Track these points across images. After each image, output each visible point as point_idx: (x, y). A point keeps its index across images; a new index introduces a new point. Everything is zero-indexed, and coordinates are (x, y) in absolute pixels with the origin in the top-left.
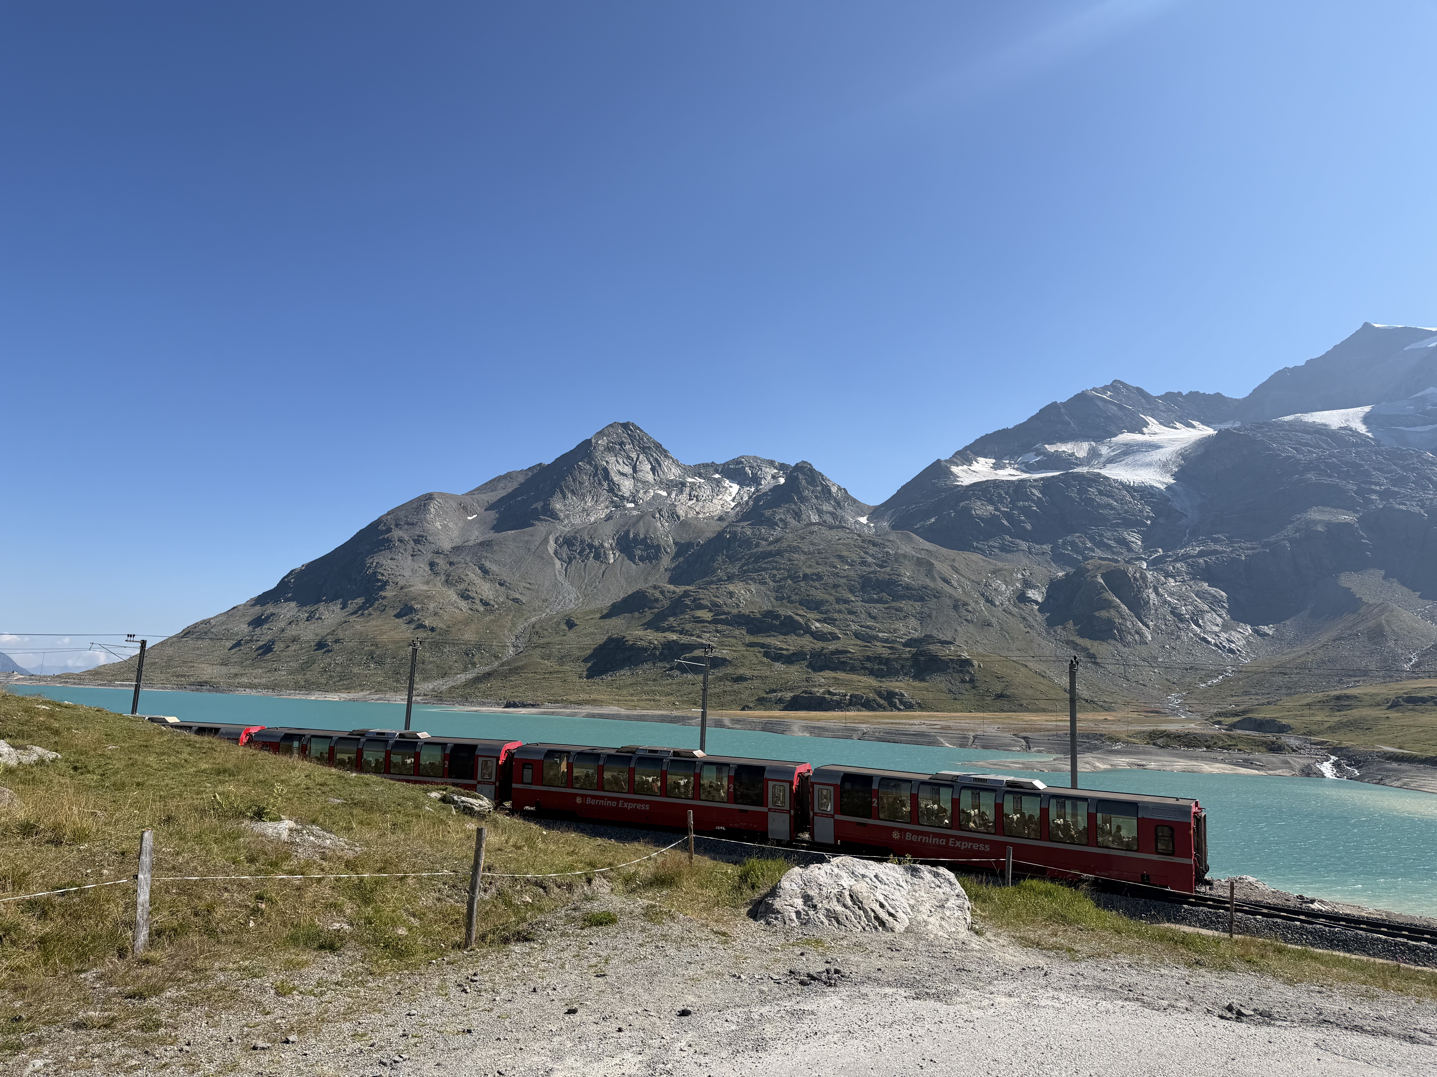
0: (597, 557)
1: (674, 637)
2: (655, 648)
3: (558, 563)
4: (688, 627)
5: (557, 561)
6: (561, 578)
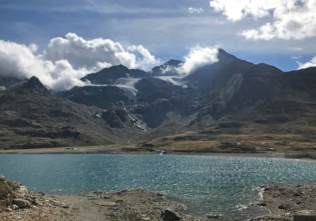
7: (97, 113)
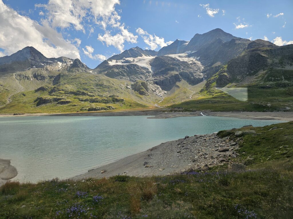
0: (28, 79)
1: (55, 97)
2: (51, 99)
3: (17, 81)
4: (58, 95)
5: (16, 80)
6: (19, 84)
7: (127, 85)
